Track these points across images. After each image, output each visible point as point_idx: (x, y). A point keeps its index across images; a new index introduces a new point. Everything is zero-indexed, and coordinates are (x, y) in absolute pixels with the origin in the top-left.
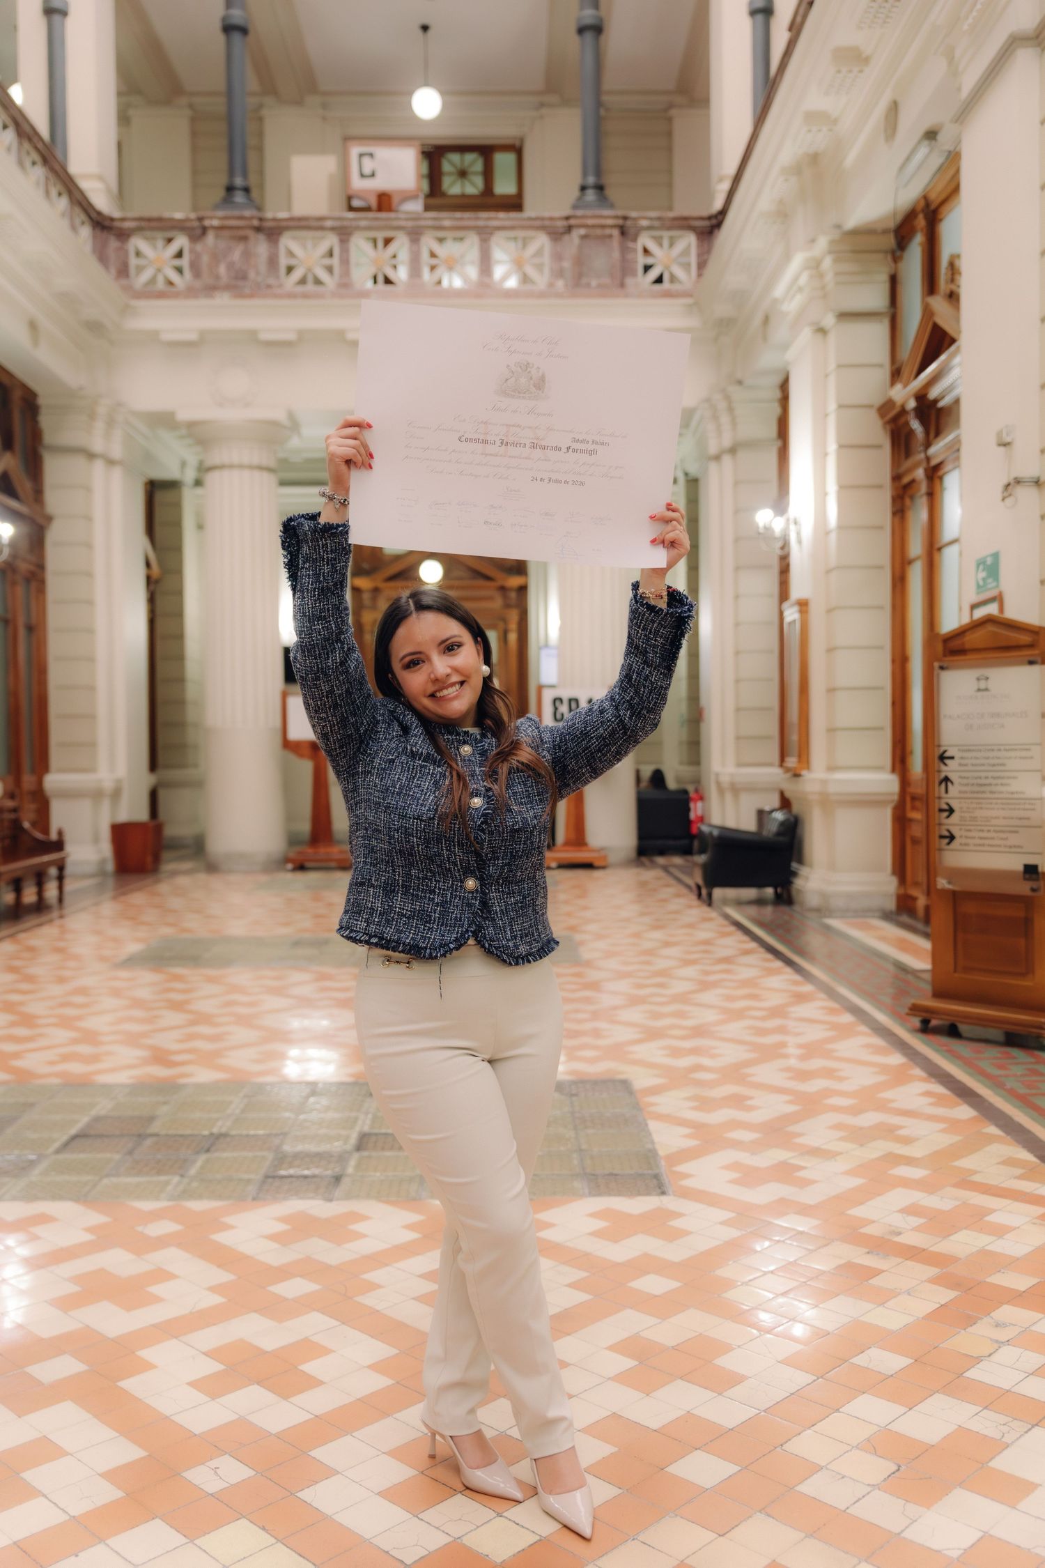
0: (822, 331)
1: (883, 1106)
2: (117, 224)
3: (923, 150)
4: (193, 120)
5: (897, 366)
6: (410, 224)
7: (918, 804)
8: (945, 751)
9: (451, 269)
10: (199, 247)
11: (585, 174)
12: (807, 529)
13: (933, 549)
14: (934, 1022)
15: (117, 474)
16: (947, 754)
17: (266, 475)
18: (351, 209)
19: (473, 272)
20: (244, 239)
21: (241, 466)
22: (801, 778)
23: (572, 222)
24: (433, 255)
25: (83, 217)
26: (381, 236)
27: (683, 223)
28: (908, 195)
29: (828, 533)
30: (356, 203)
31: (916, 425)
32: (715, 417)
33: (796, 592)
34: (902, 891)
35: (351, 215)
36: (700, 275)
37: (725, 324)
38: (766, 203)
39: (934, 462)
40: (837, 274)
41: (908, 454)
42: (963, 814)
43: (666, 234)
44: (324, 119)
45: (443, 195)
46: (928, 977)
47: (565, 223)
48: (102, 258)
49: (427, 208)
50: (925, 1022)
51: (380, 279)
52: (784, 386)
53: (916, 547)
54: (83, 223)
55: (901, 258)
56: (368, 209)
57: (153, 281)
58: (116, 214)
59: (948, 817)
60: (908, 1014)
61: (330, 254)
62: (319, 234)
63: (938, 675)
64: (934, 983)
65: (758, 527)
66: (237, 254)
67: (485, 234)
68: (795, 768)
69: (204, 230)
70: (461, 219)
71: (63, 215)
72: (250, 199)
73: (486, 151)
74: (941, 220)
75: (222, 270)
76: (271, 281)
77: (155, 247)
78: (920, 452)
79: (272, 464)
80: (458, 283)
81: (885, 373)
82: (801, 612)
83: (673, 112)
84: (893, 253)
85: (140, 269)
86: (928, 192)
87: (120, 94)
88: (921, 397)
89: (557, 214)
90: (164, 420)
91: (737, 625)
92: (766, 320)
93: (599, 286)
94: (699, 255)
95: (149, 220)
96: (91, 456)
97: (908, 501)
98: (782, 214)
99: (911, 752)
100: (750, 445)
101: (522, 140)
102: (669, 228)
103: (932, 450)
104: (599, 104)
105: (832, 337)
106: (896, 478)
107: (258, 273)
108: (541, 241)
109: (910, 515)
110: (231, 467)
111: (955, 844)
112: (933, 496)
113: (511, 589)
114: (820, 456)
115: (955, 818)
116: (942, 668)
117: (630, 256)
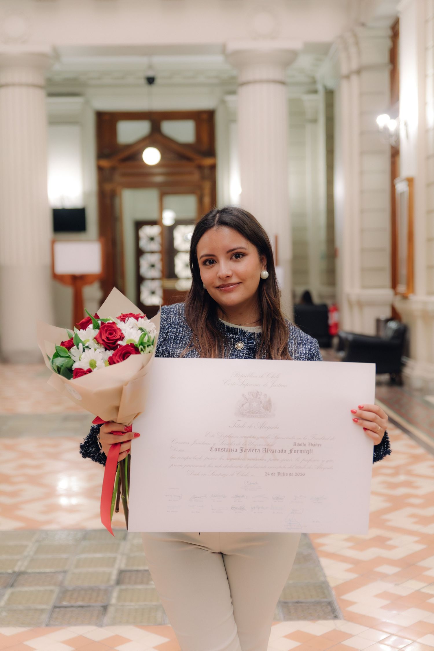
12: (413, 129)
17: (37, 90)
21: (20, 85)
22: (408, 300)
29: (427, 131)
32: (346, 49)
33: (404, 171)
52: (395, 27)
65: (379, 127)
68: (404, 293)
79: (42, 83)
82: (408, 186)
91: (362, 192)
100: (370, 68)
114: (422, 77)
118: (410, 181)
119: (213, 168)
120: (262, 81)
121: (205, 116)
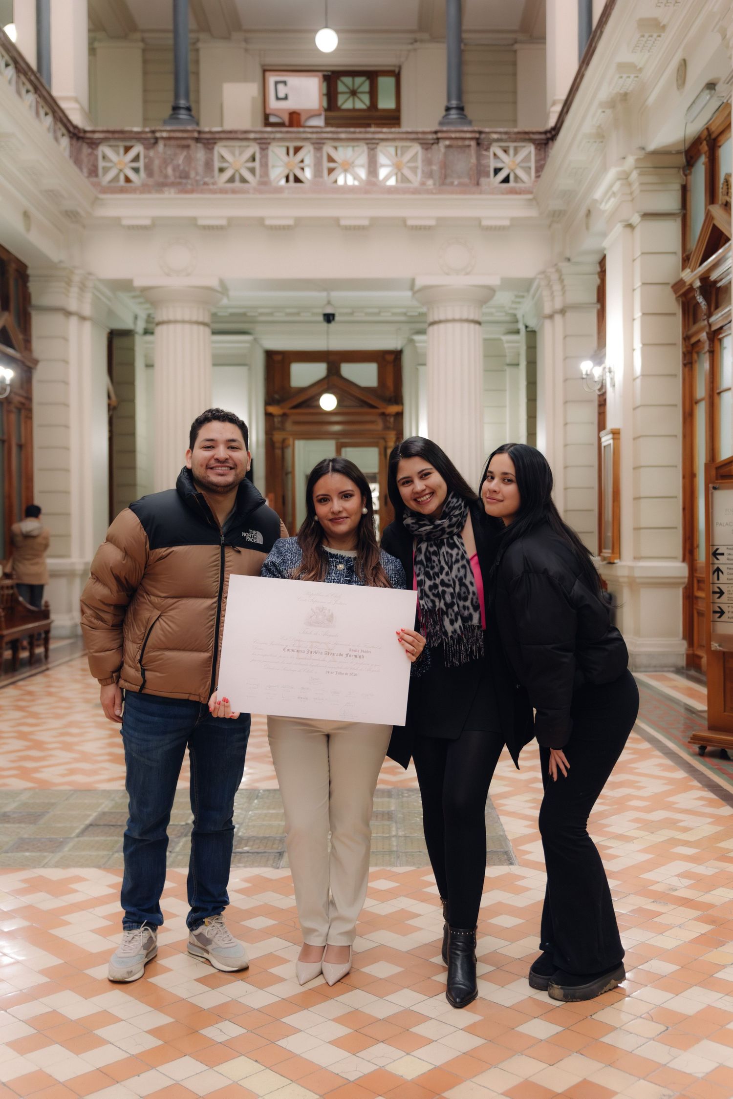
0: (630, 226)
1: (669, 807)
2: (88, 135)
3: (706, 95)
4: (144, 51)
5: (687, 253)
6: (314, 136)
7: (702, 585)
8: (717, 549)
9: (346, 171)
10: (152, 153)
11: (449, 99)
12: (619, 376)
13: (714, 393)
14: (709, 749)
15: (87, 326)
16: (718, 552)
17: (202, 328)
18: (267, 123)
19: (363, 173)
20: (188, 147)
21: (183, 322)
22: (614, 565)
23: (440, 135)
24: (331, 159)
25: (64, 131)
26: (292, 145)
27: (525, 137)
28: (695, 127)
29: (634, 379)
30: (272, 119)
31: (700, 299)
32: (549, 286)
33: (611, 424)
34: (691, 652)
35: (269, 129)
36: (538, 177)
37: (556, 216)
38: (588, 127)
39: (714, 328)
40: (641, 184)
41: (695, 322)
42: (730, 596)
43: (512, 145)
44: (246, 50)
45: (339, 109)
46: (706, 715)
47: (435, 136)
48: (77, 162)
49: (328, 123)
50: (703, 748)
51: (291, 178)
52: (602, 263)
53: (701, 391)
54: (63, 135)
55: (690, 173)
56: (282, 125)
57: (116, 179)
58: (88, 128)
59: (719, 598)
60: (689, 742)
61: (253, 159)
62: (245, 143)
63: (712, 493)
64: (709, 720)
65: (582, 374)
66: (180, 160)
67: (372, 145)
68: (610, 557)
69: (156, 140)
70: (354, 133)
71: (49, 129)
72: (190, 115)
73: (372, 75)
74: (720, 147)
75: (170, 171)
76: (207, 180)
77: (118, 153)
78: (704, 320)
79: (207, 319)
80: (350, 181)
81: (677, 260)
82: (614, 439)
83: (517, 46)
84: (684, 169)
85: (106, 170)
86: (711, 125)
87: (90, 31)
88: (704, 279)
89: (428, 130)
90: (124, 286)
91: (566, 445)
92: (589, 213)
93: (460, 184)
94: (537, 161)
95: (113, 132)
96: (68, 313)
97: (695, 356)
98: (600, 136)
99: (698, 546)
100: (576, 307)
101: (400, 67)
102: (515, 141)
103: (712, 319)
104: (460, 40)
105: (638, 231)
106: (686, 338)
107: (197, 174)
108: (416, 149)
109: (697, 367)
110: (176, 322)
111: (725, 618)
112: (714, 354)
113: (389, 415)
114: (629, 320)
115: (724, 598)
116: (715, 488)
117: (484, 162)
118: (616, 433)
119: (400, 415)
120: (454, 320)
121: (390, 358)
